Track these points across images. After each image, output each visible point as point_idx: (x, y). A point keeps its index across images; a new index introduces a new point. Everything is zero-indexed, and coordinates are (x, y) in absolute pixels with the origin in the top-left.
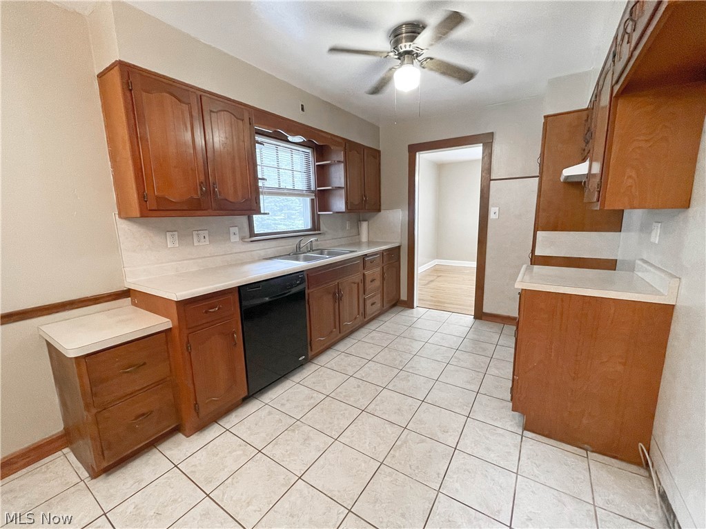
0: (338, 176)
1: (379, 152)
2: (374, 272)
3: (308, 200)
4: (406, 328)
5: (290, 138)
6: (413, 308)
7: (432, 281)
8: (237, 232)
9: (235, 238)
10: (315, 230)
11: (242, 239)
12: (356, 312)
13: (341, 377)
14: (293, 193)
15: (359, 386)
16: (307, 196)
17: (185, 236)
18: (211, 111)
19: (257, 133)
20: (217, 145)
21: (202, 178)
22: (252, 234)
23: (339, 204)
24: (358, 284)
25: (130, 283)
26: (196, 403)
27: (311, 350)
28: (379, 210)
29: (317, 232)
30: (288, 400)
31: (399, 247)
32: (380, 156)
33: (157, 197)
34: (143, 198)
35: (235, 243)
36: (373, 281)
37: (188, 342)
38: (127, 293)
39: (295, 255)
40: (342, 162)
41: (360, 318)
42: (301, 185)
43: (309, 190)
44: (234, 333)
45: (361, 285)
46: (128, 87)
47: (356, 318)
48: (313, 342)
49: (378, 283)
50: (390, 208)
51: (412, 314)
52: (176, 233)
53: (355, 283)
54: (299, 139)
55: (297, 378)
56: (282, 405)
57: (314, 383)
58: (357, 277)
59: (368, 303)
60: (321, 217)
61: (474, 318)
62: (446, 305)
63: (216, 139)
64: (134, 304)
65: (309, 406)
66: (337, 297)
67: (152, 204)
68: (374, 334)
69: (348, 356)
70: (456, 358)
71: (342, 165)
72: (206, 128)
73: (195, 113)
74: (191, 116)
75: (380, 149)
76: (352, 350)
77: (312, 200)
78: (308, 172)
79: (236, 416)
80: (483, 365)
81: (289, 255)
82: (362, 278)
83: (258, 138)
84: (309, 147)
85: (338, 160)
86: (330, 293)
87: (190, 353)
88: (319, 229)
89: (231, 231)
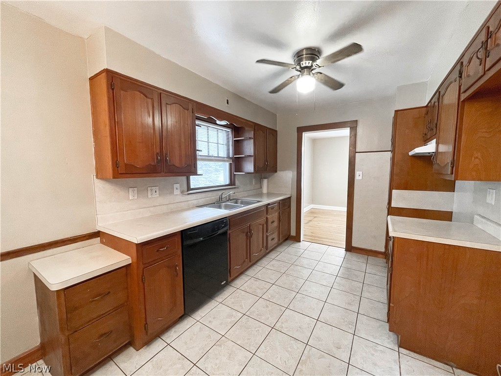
0: (249, 148)
1: (276, 131)
2: (273, 216)
3: (227, 164)
4: (297, 257)
5: (218, 122)
6: (300, 242)
7: (311, 221)
8: (179, 188)
9: (177, 192)
10: (232, 185)
11: (182, 192)
12: (261, 246)
13: (252, 299)
14: (218, 159)
15: (267, 307)
16: (228, 161)
17: (142, 191)
18: (167, 104)
19: (196, 119)
20: (169, 127)
21: (158, 151)
22: (189, 188)
23: (249, 167)
24: (263, 225)
25: (101, 227)
26: (146, 324)
27: (230, 276)
28: (276, 172)
29: (233, 187)
30: (214, 318)
31: (290, 198)
32: (277, 134)
33: (126, 165)
34: (116, 165)
35: (177, 196)
36: (273, 222)
37: (143, 275)
38: (97, 234)
39: (217, 204)
40: (252, 138)
41: (264, 250)
42: (223, 154)
43: (228, 157)
44: (177, 266)
45: (265, 226)
46: (111, 87)
47: (261, 250)
48: (231, 271)
49: (275, 224)
50: (284, 169)
51: (300, 246)
52: (136, 189)
53: (261, 224)
54: (224, 123)
55: (220, 298)
56: (210, 322)
57: (233, 303)
58: (262, 220)
59: (270, 239)
60: (236, 177)
61: (345, 250)
62: (323, 240)
63: (169, 123)
64: (102, 242)
65: (230, 322)
66: (249, 235)
67: (122, 170)
68: (274, 262)
69: (256, 281)
70: (337, 283)
71: (252, 141)
72: (163, 115)
73: (156, 105)
74: (153, 107)
75: (277, 130)
76: (259, 276)
77: (231, 164)
78: (228, 145)
79: (175, 331)
80: (358, 289)
81: (214, 203)
82: (266, 221)
83: (197, 122)
84: (230, 128)
85: (250, 137)
86: (244, 233)
87: (144, 283)
88: (234, 185)
89: (175, 187)
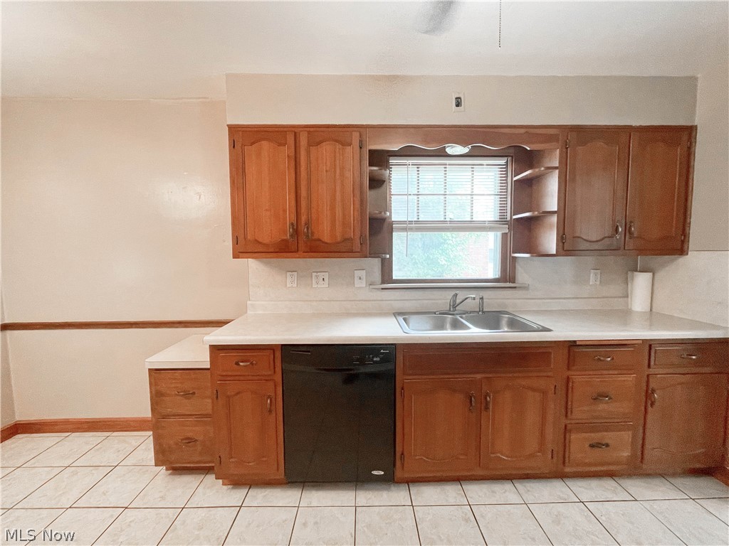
2: (607, 382)
3: (497, 236)
5: (449, 151)
8: (364, 277)
9: (361, 283)
10: (505, 281)
11: (371, 284)
12: (532, 446)
16: (498, 229)
17: (304, 277)
18: (310, 146)
21: (293, 219)
22: (389, 279)
26: (220, 456)
27: (401, 469)
28: (682, 252)
29: (507, 284)
33: (248, 241)
34: (235, 242)
35: (362, 289)
36: (599, 397)
40: (557, 168)
41: (545, 460)
43: (502, 221)
44: (269, 397)
45: (556, 398)
48: (405, 457)
52: (296, 273)
53: (534, 389)
54: (462, 149)
56: (304, 524)
57: (370, 525)
59: (579, 438)
60: (517, 263)
68: (572, 510)
69: (467, 521)
71: (556, 174)
75: (697, 123)
76: (488, 514)
77: (504, 235)
78: (503, 193)
81: (433, 313)
84: (503, 156)
85: (550, 166)
86: (454, 391)
88: (513, 280)
89: (356, 276)
